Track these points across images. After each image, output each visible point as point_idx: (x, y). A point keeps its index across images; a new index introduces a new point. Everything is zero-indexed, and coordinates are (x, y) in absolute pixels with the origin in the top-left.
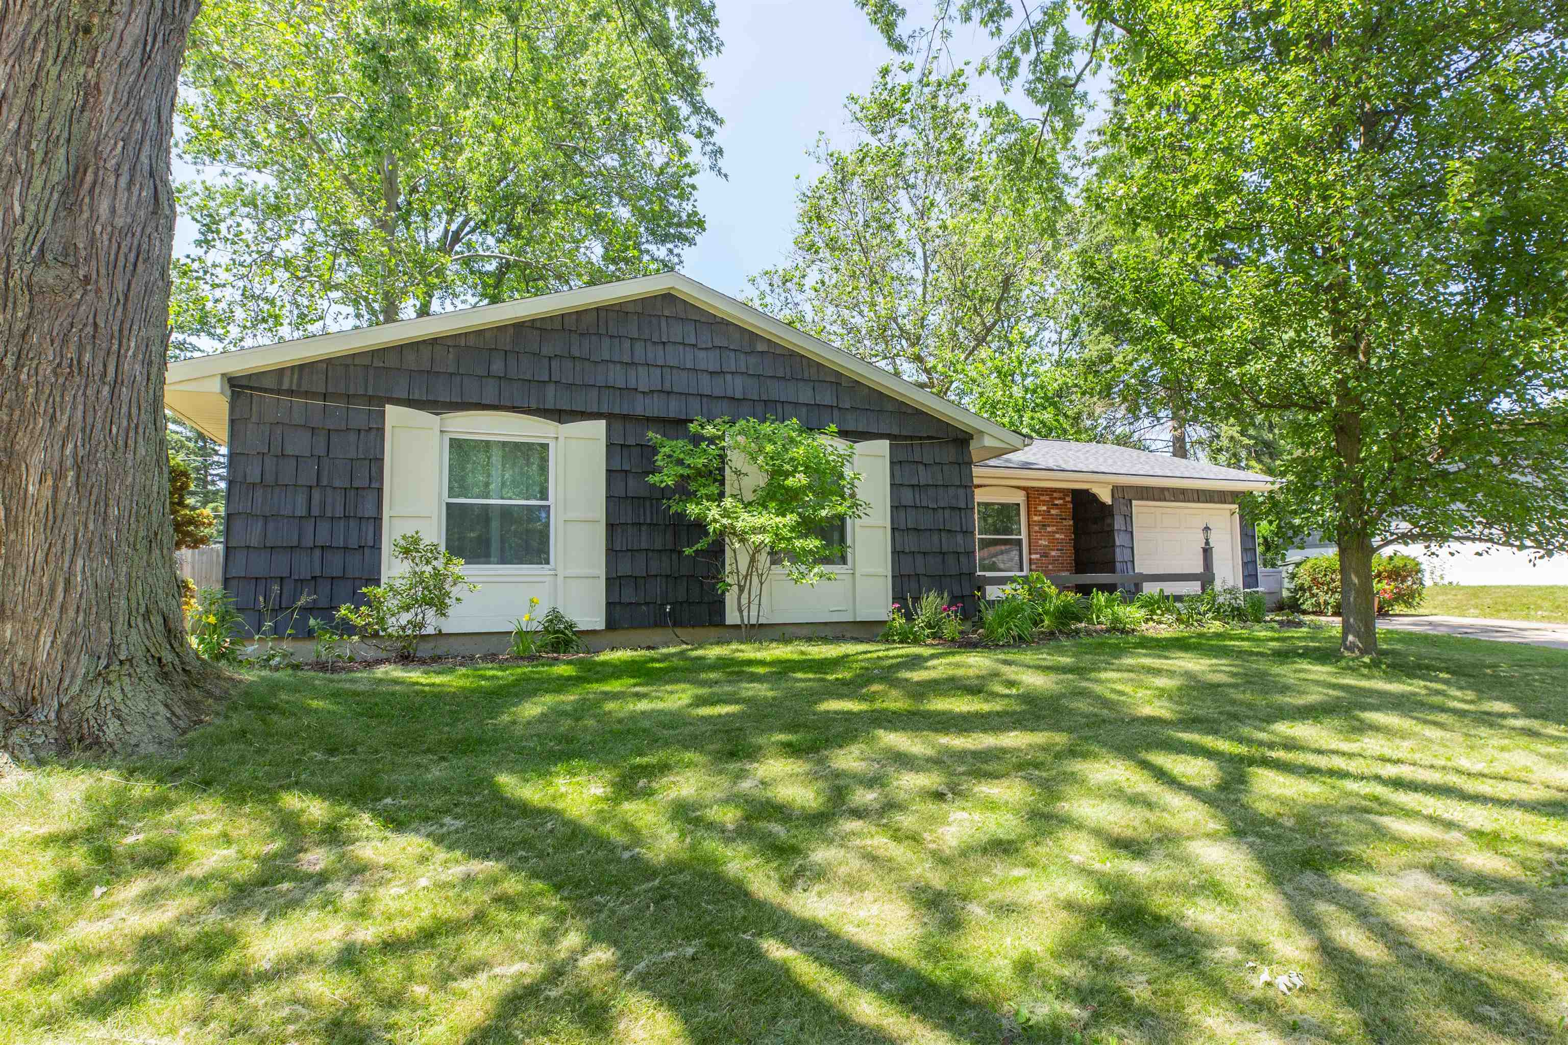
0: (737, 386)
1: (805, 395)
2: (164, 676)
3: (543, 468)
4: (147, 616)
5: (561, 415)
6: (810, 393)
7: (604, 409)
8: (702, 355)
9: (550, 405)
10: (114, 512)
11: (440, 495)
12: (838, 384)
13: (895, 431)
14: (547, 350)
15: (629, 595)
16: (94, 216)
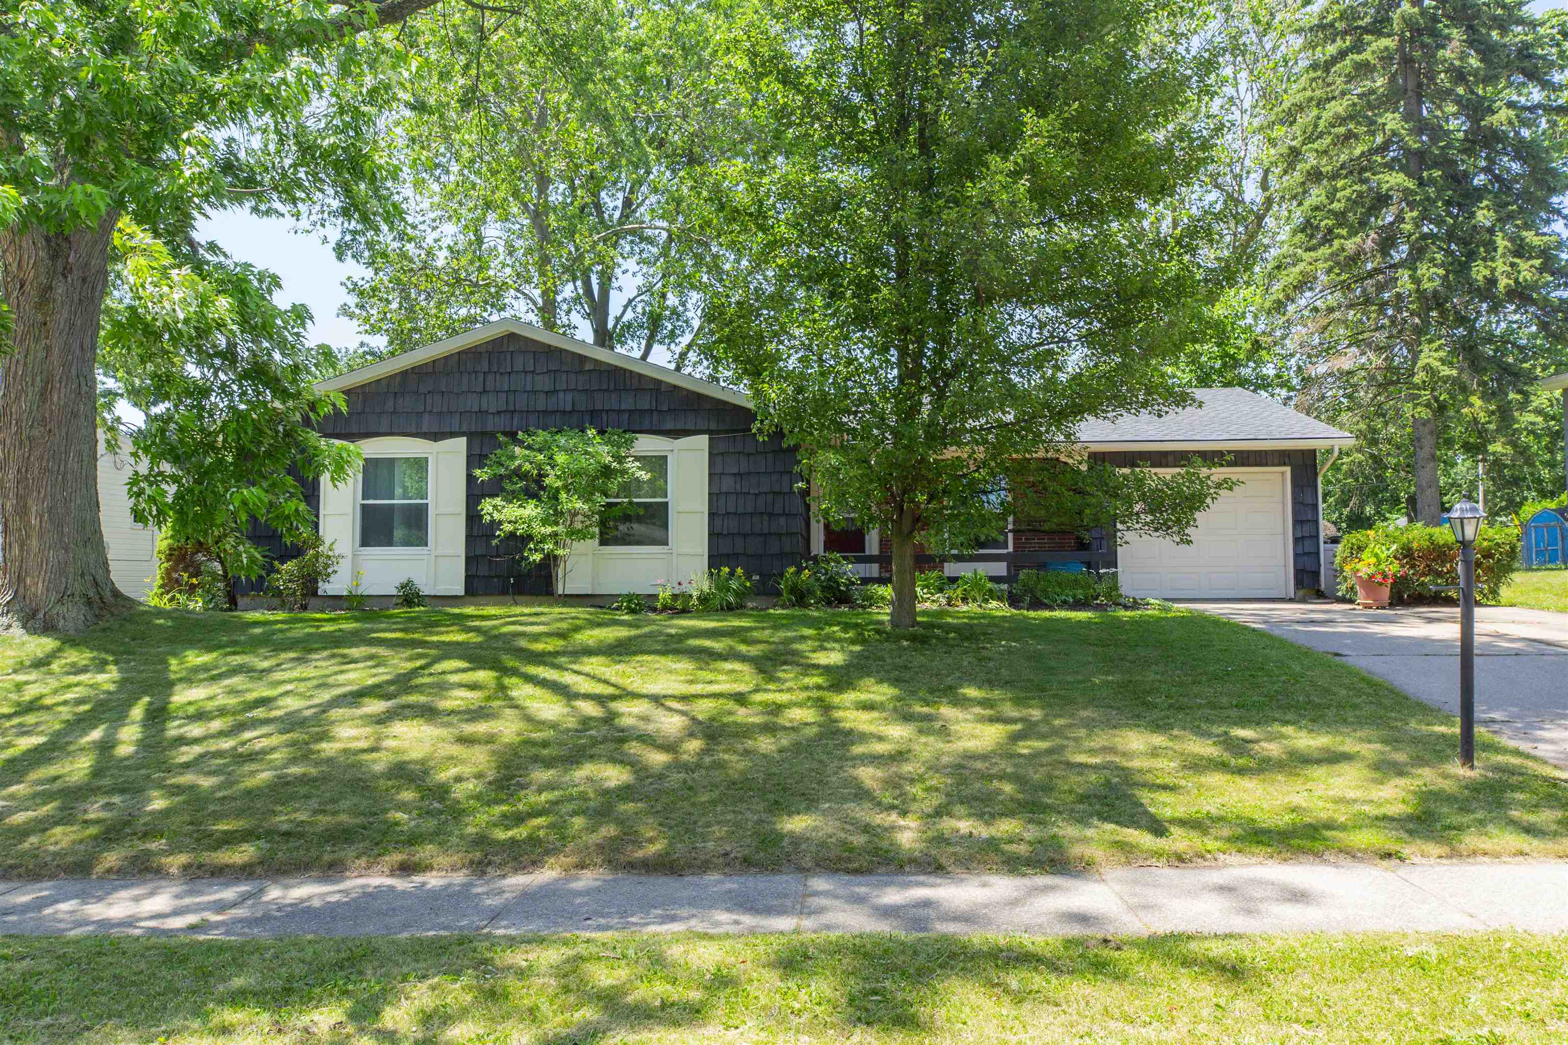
0: (565, 401)
1: (627, 403)
2: (89, 603)
3: (424, 479)
4: (83, 575)
5: (436, 436)
6: (631, 400)
7: (464, 429)
8: (538, 378)
9: (425, 430)
10: (66, 530)
11: (354, 499)
12: (658, 390)
13: (713, 426)
14: (422, 389)
15: (483, 571)
16: (52, 403)
